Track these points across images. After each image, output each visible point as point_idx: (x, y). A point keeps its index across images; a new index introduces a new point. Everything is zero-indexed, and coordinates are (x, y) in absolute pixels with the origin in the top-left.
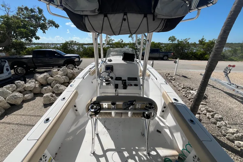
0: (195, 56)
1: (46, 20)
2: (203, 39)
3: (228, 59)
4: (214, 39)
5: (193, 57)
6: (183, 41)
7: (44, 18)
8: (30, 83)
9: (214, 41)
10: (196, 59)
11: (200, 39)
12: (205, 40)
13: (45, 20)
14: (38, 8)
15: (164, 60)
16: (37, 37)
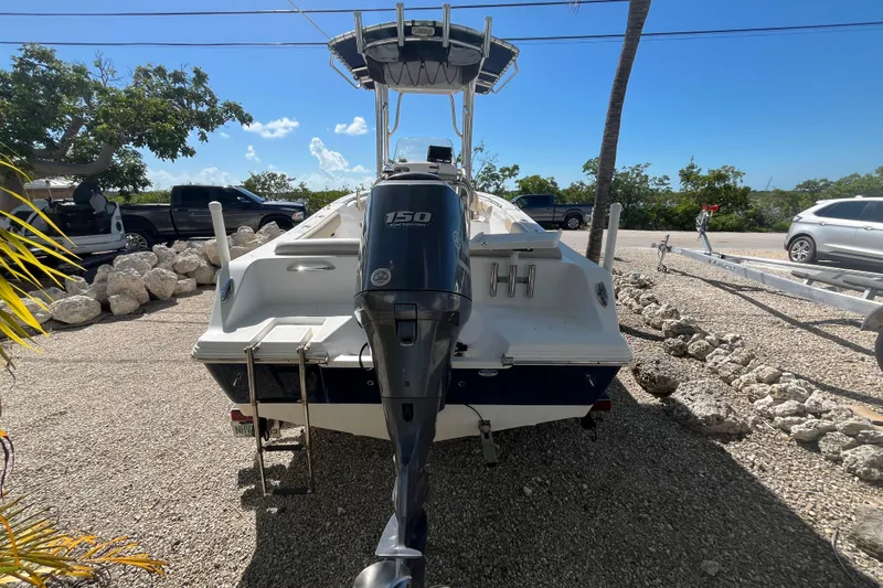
0: (667, 219)
1: (216, 102)
2: (692, 167)
3: (774, 226)
4: (724, 167)
5: (662, 220)
6: (628, 173)
7: (212, 96)
8: (186, 255)
9: (727, 171)
10: (671, 226)
11: (684, 166)
12: (700, 170)
13: (212, 102)
14: (197, 71)
15: (570, 229)
16: (187, 148)
